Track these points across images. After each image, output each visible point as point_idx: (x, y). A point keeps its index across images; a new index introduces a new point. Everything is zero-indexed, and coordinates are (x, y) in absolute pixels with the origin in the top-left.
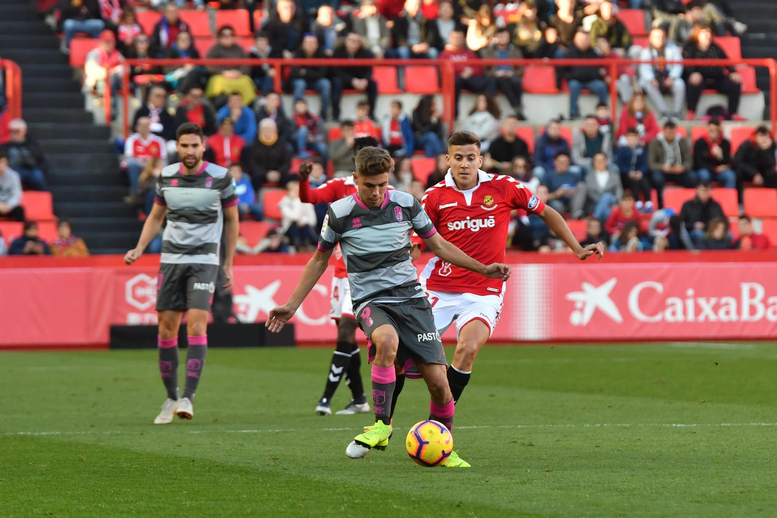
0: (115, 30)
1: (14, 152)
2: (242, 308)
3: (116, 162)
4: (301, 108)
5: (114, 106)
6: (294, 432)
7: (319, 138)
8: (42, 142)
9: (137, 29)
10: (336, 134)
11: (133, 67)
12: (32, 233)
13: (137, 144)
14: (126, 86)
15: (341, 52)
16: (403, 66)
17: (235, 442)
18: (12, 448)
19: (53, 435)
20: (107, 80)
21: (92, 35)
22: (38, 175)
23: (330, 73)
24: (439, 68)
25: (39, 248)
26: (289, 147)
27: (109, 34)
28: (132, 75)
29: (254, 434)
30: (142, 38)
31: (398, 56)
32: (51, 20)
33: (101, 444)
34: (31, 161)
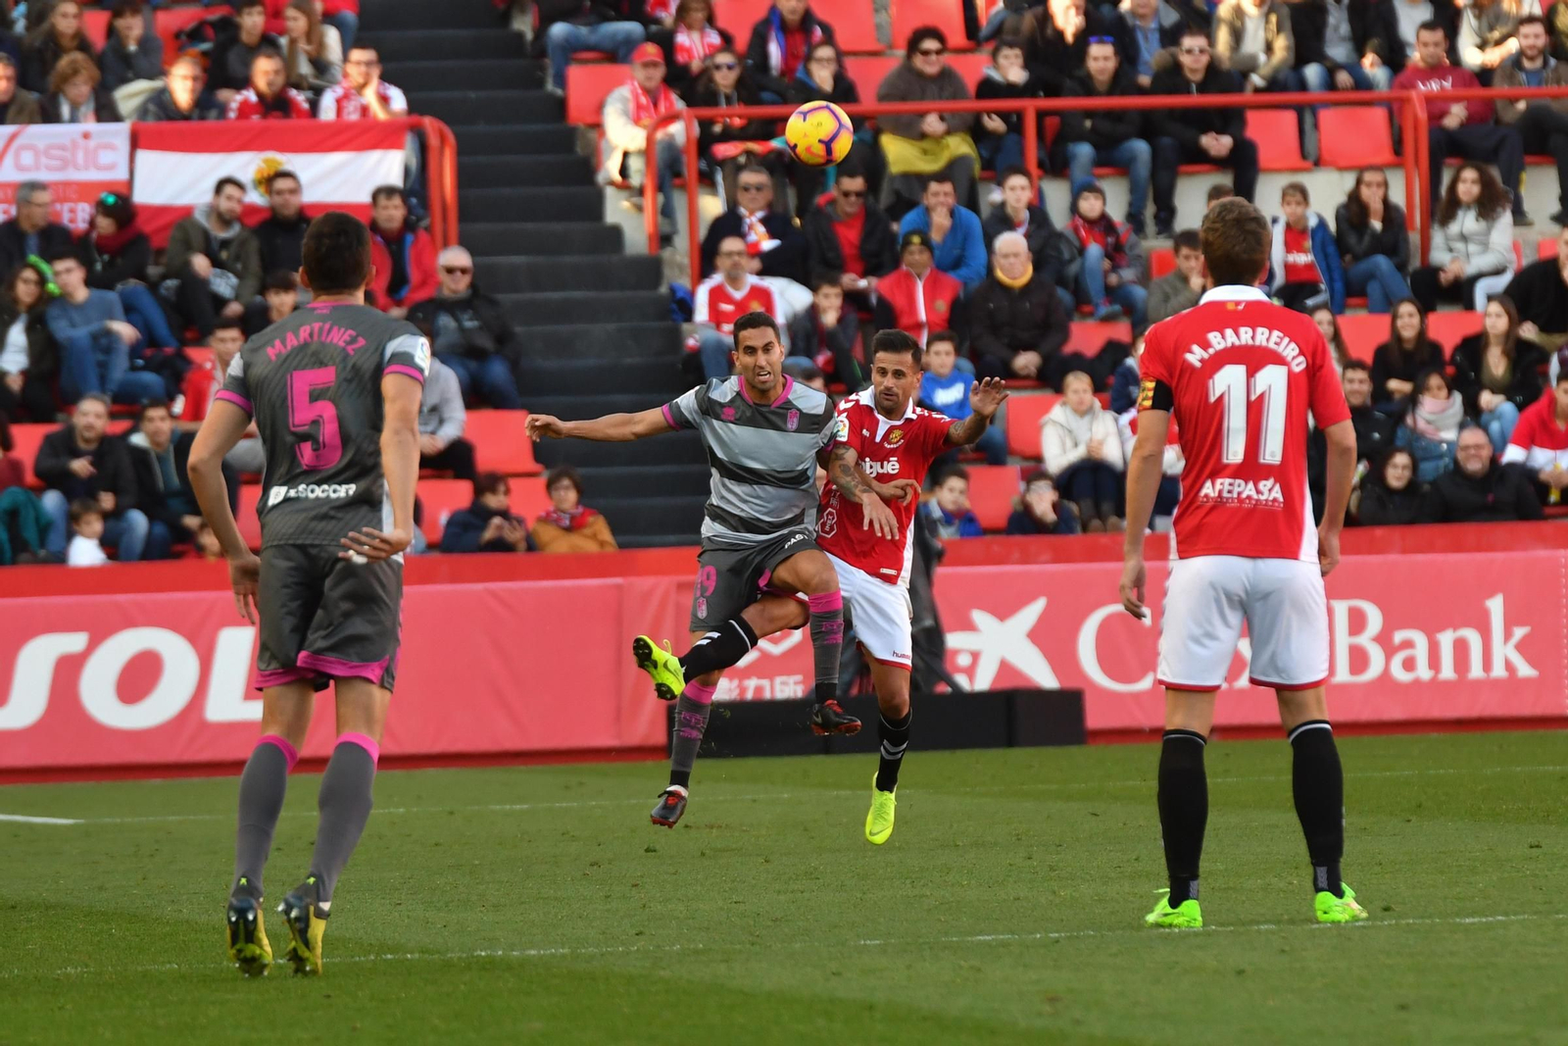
0: (666, 42)
1: (445, 321)
2: (964, 660)
3: (676, 338)
4: (1090, 206)
5: (667, 212)
6: (1094, 937)
7: (1128, 274)
8: (505, 298)
9: (714, 39)
10: (1165, 264)
11: (705, 124)
12: (493, 501)
13: (717, 295)
14: (691, 166)
15: (1171, 77)
16: (1313, 107)
17: (962, 963)
18: (462, 987)
19: (553, 956)
20: (647, 153)
21: (615, 54)
22: (498, 371)
23: (1148, 125)
24: (1395, 110)
25: (514, 535)
26: (1063, 295)
27: (651, 50)
28: (705, 143)
29: (1005, 945)
30: (724, 58)
31: (1302, 85)
32: (524, 25)
33: (662, 973)
34: (485, 342)
